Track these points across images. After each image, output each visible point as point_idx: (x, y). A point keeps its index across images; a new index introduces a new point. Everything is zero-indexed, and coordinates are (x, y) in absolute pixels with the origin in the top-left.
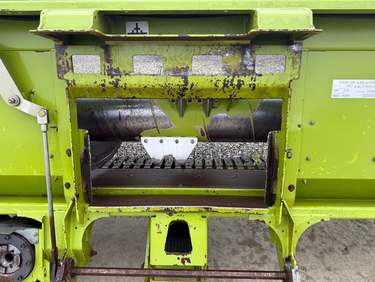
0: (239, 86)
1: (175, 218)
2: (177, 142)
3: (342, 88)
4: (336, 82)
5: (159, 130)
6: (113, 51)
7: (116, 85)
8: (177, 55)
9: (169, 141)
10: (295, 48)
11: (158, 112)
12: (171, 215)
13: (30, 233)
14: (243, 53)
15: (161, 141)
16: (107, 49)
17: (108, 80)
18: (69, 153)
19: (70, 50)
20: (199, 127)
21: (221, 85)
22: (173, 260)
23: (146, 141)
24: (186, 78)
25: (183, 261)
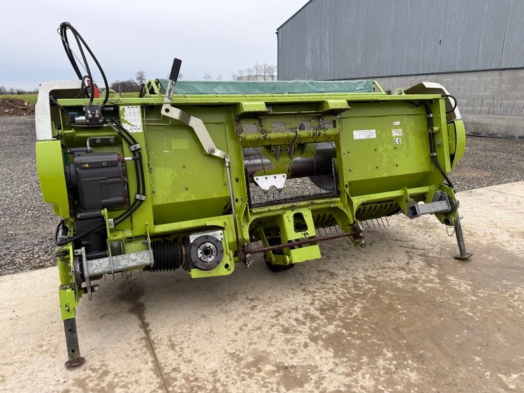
0: (319, 135)
1: (296, 212)
2: (275, 177)
3: (359, 135)
4: (354, 132)
5: (265, 171)
6: (263, 121)
7: (265, 138)
8: (295, 123)
9: (271, 177)
10: (338, 116)
11: (266, 161)
12: (293, 210)
13: (218, 234)
14: (319, 120)
15: (266, 178)
16: (260, 120)
17: (262, 136)
18: (237, 180)
19: (242, 122)
20: (288, 166)
21: (312, 134)
22: (300, 235)
23: (257, 179)
24: (296, 132)
25: (305, 235)
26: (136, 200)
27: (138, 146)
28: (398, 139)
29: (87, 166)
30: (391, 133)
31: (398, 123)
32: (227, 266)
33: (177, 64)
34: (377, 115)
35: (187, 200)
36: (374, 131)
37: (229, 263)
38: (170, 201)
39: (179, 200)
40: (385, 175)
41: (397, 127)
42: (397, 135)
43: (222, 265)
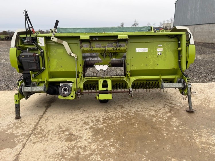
0: (116, 49)
1: (104, 80)
2: (103, 66)
3: (138, 50)
4: (136, 49)
5: (99, 63)
6: (91, 43)
7: (92, 50)
10: (127, 42)
14: (117, 43)
17: (90, 49)
18: (81, 65)
19: (83, 43)
20: (109, 62)
21: (113, 49)
22: (104, 89)
24: (106, 48)
25: (106, 89)
26: (42, 69)
27: (43, 51)
28: (159, 53)
29: (23, 56)
30: (156, 50)
31: (161, 45)
32: (72, 96)
33: (57, 22)
34: (149, 42)
35: (61, 71)
36: (147, 49)
37: (73, 95)
38: (55, 71)
39: (58, 71)
40: (151, 68)
41: (160, 47)
42: (160, 51)
43: (70, 96)
